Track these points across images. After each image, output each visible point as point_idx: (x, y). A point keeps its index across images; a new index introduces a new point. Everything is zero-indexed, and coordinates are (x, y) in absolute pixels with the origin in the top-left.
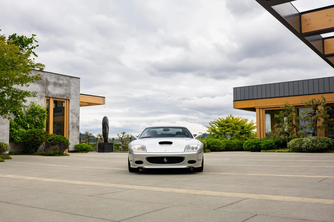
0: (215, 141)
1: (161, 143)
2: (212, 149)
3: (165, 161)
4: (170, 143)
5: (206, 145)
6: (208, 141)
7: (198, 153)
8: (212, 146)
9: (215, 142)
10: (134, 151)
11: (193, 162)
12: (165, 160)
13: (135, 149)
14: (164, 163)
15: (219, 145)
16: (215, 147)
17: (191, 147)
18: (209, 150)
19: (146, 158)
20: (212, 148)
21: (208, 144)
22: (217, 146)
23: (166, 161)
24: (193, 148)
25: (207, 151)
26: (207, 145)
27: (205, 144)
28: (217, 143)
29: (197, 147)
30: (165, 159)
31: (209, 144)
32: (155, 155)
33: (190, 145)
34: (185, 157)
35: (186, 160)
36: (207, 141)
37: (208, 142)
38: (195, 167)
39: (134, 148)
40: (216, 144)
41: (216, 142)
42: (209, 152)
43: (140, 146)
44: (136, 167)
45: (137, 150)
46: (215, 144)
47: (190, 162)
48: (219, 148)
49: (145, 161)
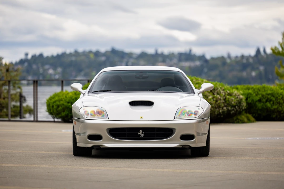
0: (269, 92)
1: (133, 104)
2: (259, 112)
3: (140, 135)
4: (150, 104)
5: (244, 104)
6: (250, 91)
7: (199, 122)
8: (259, 105)
9: (268, 94)
10: (86, 117)
11: (189, 137)
12: (141, 133)
13: (88, 114)
14: (138, 138)
15: (279, 103)
16: (268, 110)
17: (187, 111)
18: (250, 116)
19: (108, 129)
20: (261, 110)
21: (250, 100)
22: (275, 107)
23: (142, 135)
24: (190, 114)
25: (246, 120)
26: (248, 104)
27: (241, 99)
28: (274, 99)
29: (198, 112)
30: (141, 131)
31: (253, 100)
32: (123, 124)
33: (185, 108)
34: (175, 129)
35: (177, 134)
36: (247, 92)
37: (250, 94)
38: (193, 145)
39: (85, 112)
40: (270, 101)
41: (272, 95)
42: (249, 121)
43: (95, 109)
44: (90, 145)
45: (91, 115)
46: (268, 100)
47: (184, 137)
48: (279, 112)
49: (105, 134)
